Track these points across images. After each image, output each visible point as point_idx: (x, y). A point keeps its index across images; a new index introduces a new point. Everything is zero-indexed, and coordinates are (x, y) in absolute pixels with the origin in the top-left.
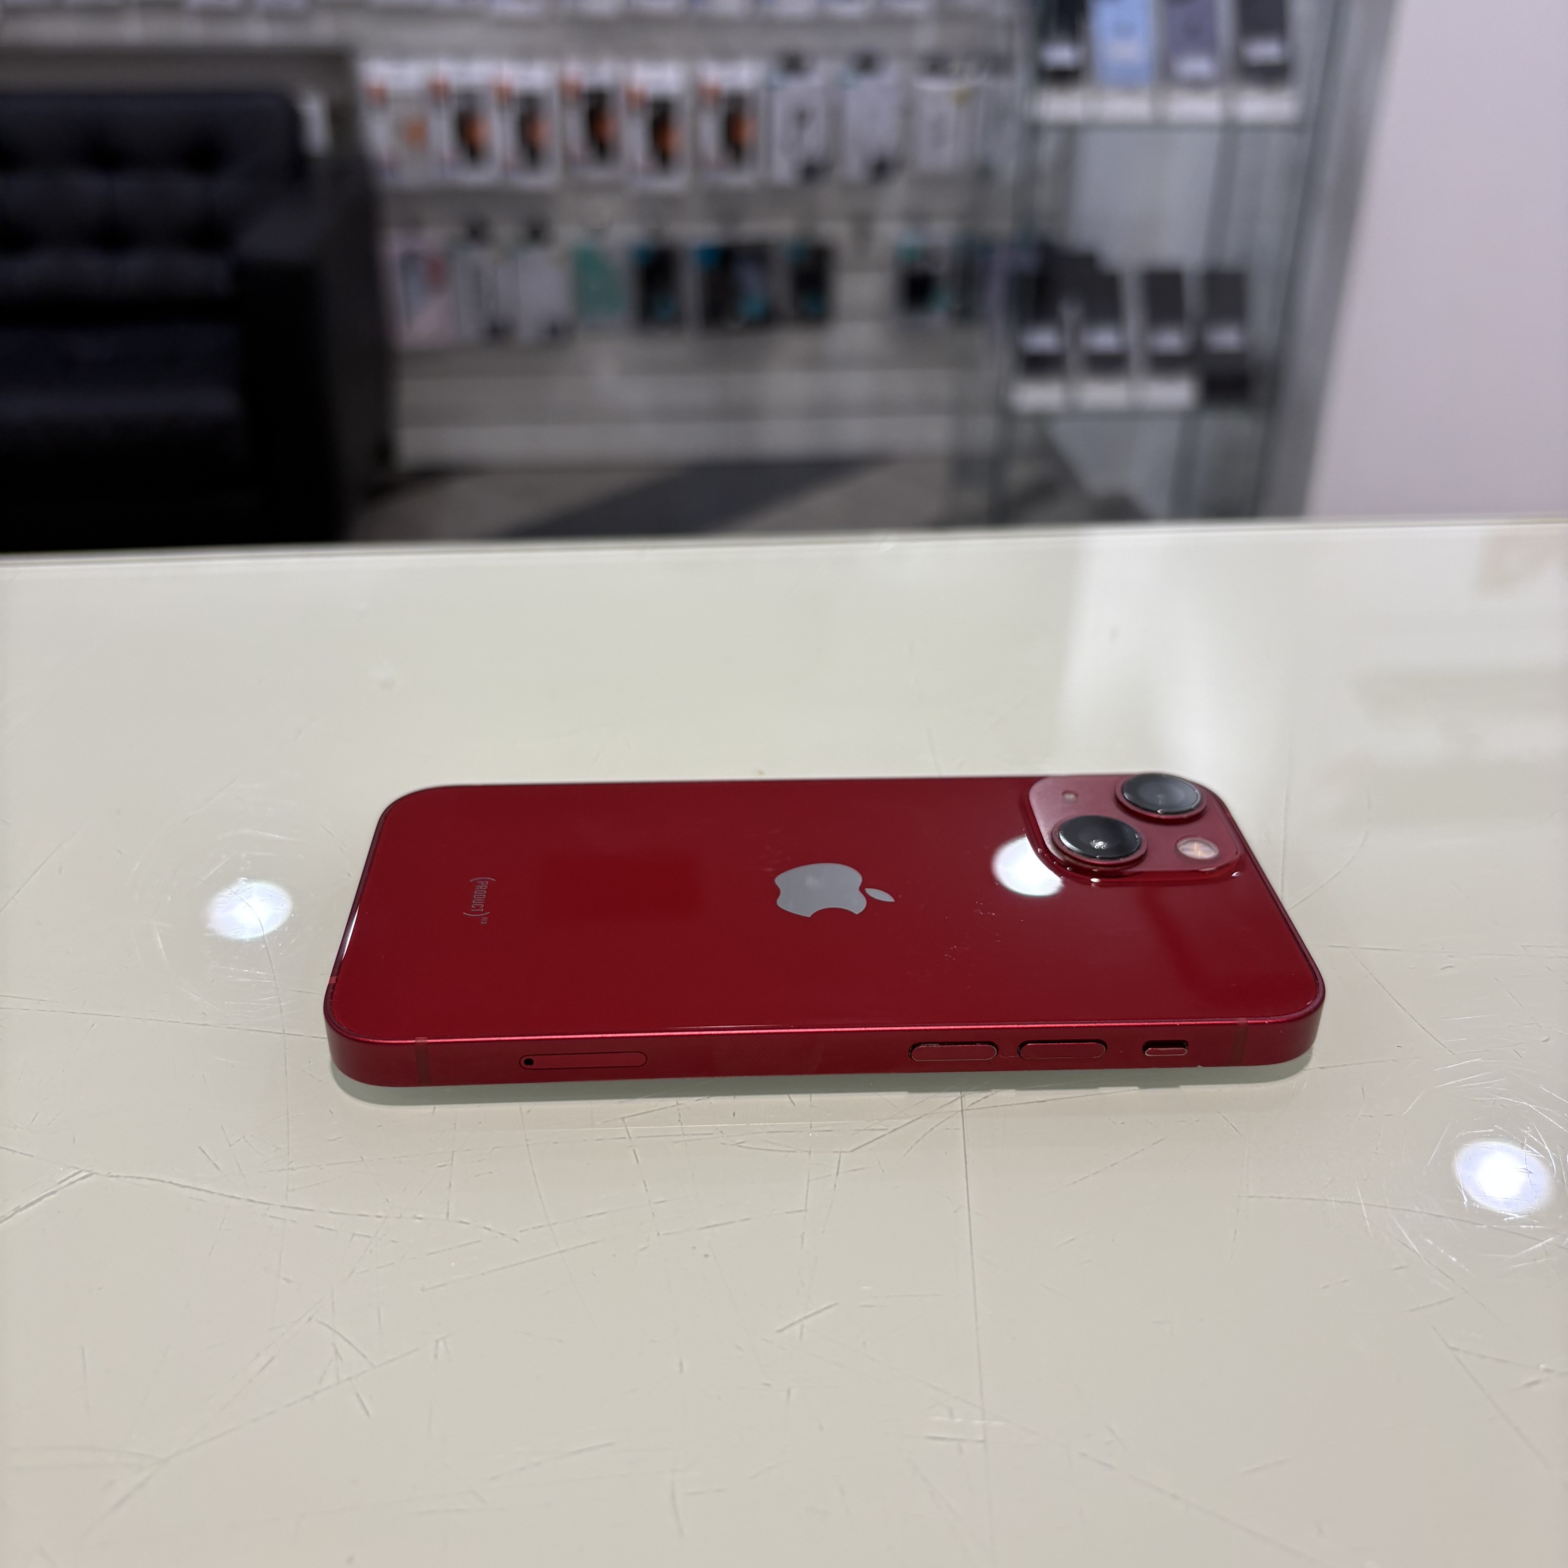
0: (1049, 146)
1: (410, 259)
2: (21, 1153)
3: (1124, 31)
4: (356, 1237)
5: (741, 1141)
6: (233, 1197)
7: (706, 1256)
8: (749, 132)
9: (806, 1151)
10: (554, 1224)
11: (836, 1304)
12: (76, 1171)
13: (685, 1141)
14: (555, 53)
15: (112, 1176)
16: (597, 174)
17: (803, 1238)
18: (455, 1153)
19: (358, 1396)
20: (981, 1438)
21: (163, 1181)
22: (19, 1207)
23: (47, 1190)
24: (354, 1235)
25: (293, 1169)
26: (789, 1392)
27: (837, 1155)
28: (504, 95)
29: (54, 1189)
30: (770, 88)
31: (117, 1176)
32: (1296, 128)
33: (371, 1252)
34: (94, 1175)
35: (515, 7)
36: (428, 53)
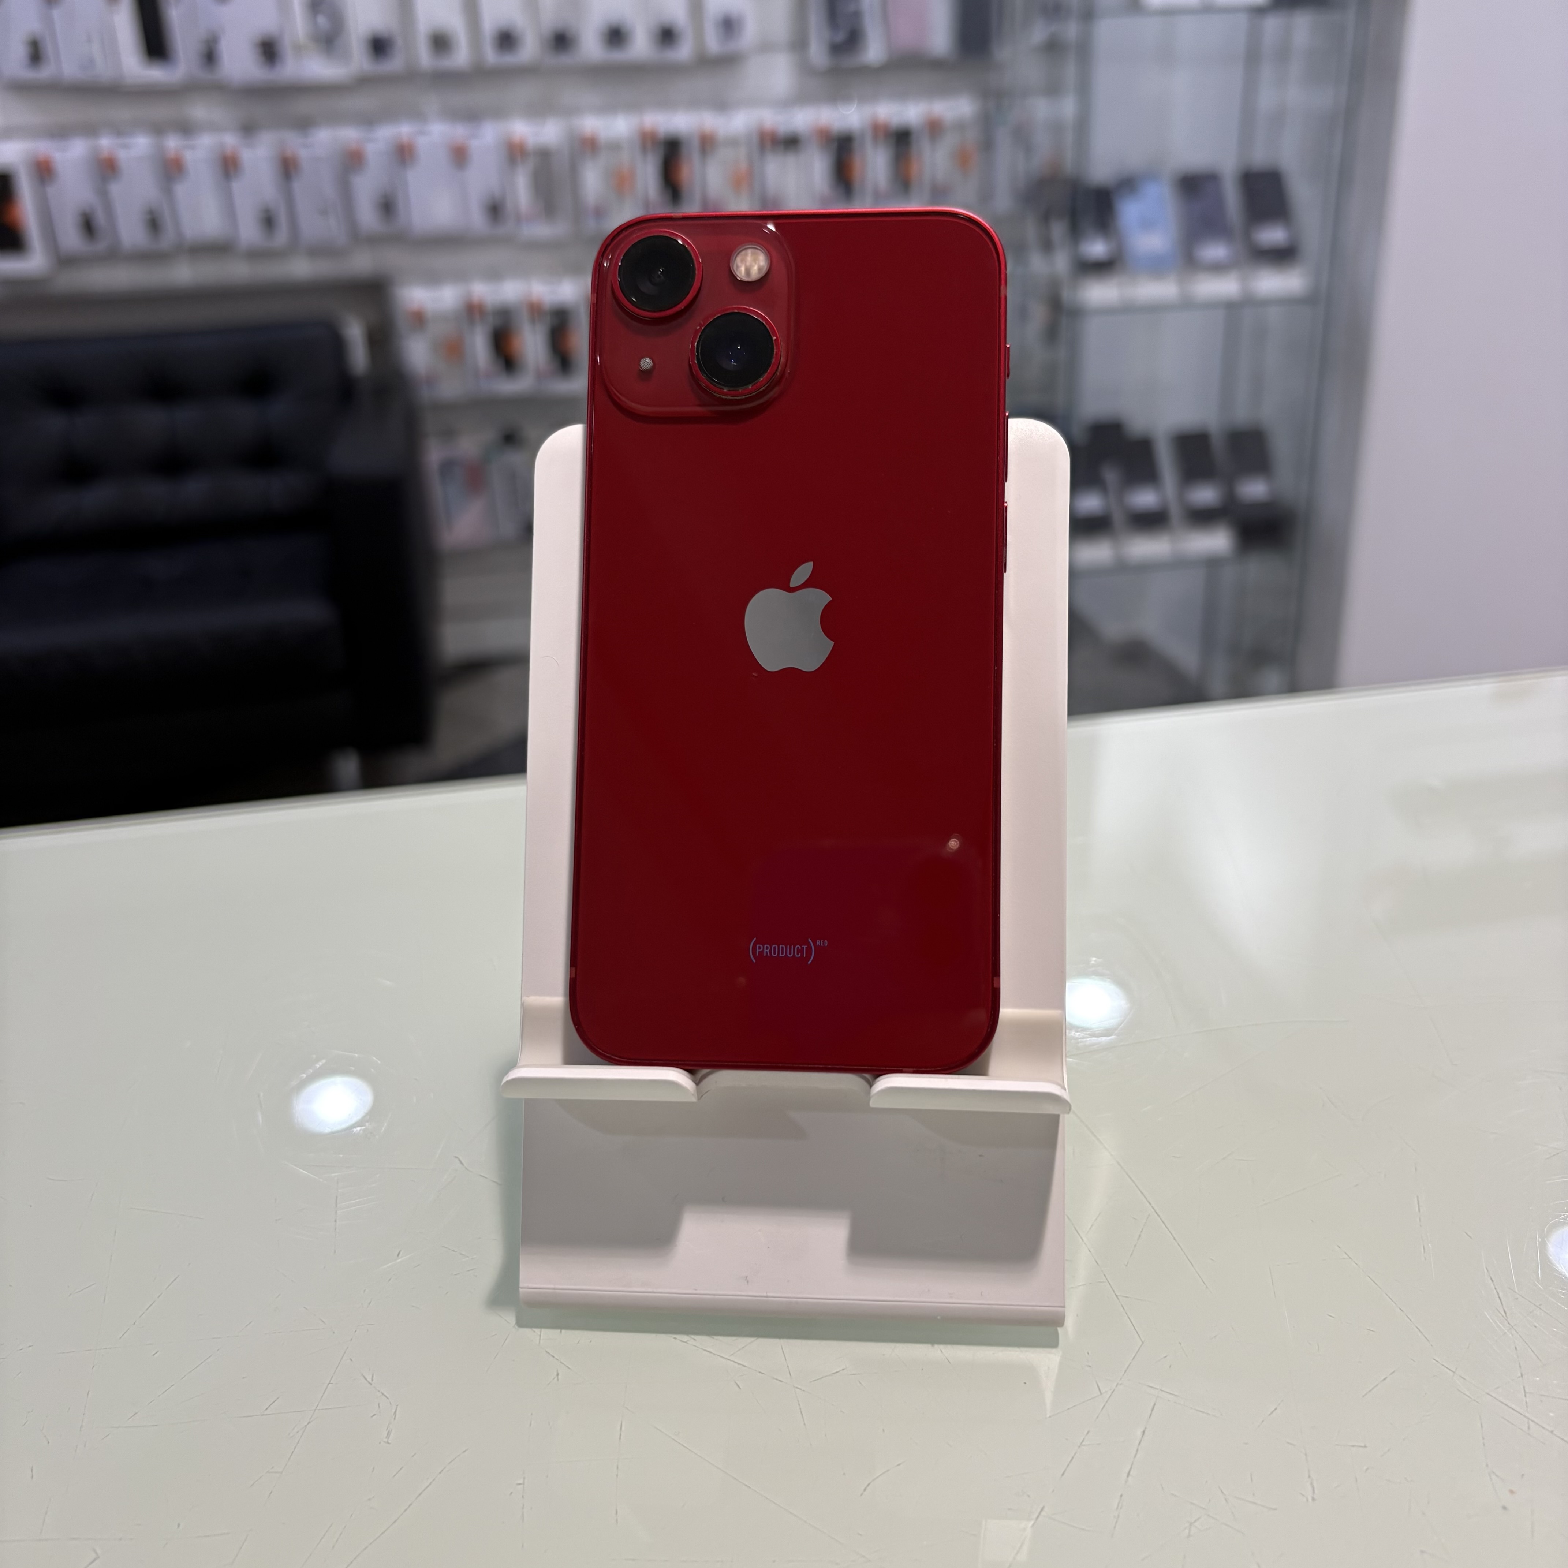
3: (1151, 224)
14: (580, 269)
28: (536, 312)
32: (1308, 300)
35: (541, 230)
36: (460, 276)
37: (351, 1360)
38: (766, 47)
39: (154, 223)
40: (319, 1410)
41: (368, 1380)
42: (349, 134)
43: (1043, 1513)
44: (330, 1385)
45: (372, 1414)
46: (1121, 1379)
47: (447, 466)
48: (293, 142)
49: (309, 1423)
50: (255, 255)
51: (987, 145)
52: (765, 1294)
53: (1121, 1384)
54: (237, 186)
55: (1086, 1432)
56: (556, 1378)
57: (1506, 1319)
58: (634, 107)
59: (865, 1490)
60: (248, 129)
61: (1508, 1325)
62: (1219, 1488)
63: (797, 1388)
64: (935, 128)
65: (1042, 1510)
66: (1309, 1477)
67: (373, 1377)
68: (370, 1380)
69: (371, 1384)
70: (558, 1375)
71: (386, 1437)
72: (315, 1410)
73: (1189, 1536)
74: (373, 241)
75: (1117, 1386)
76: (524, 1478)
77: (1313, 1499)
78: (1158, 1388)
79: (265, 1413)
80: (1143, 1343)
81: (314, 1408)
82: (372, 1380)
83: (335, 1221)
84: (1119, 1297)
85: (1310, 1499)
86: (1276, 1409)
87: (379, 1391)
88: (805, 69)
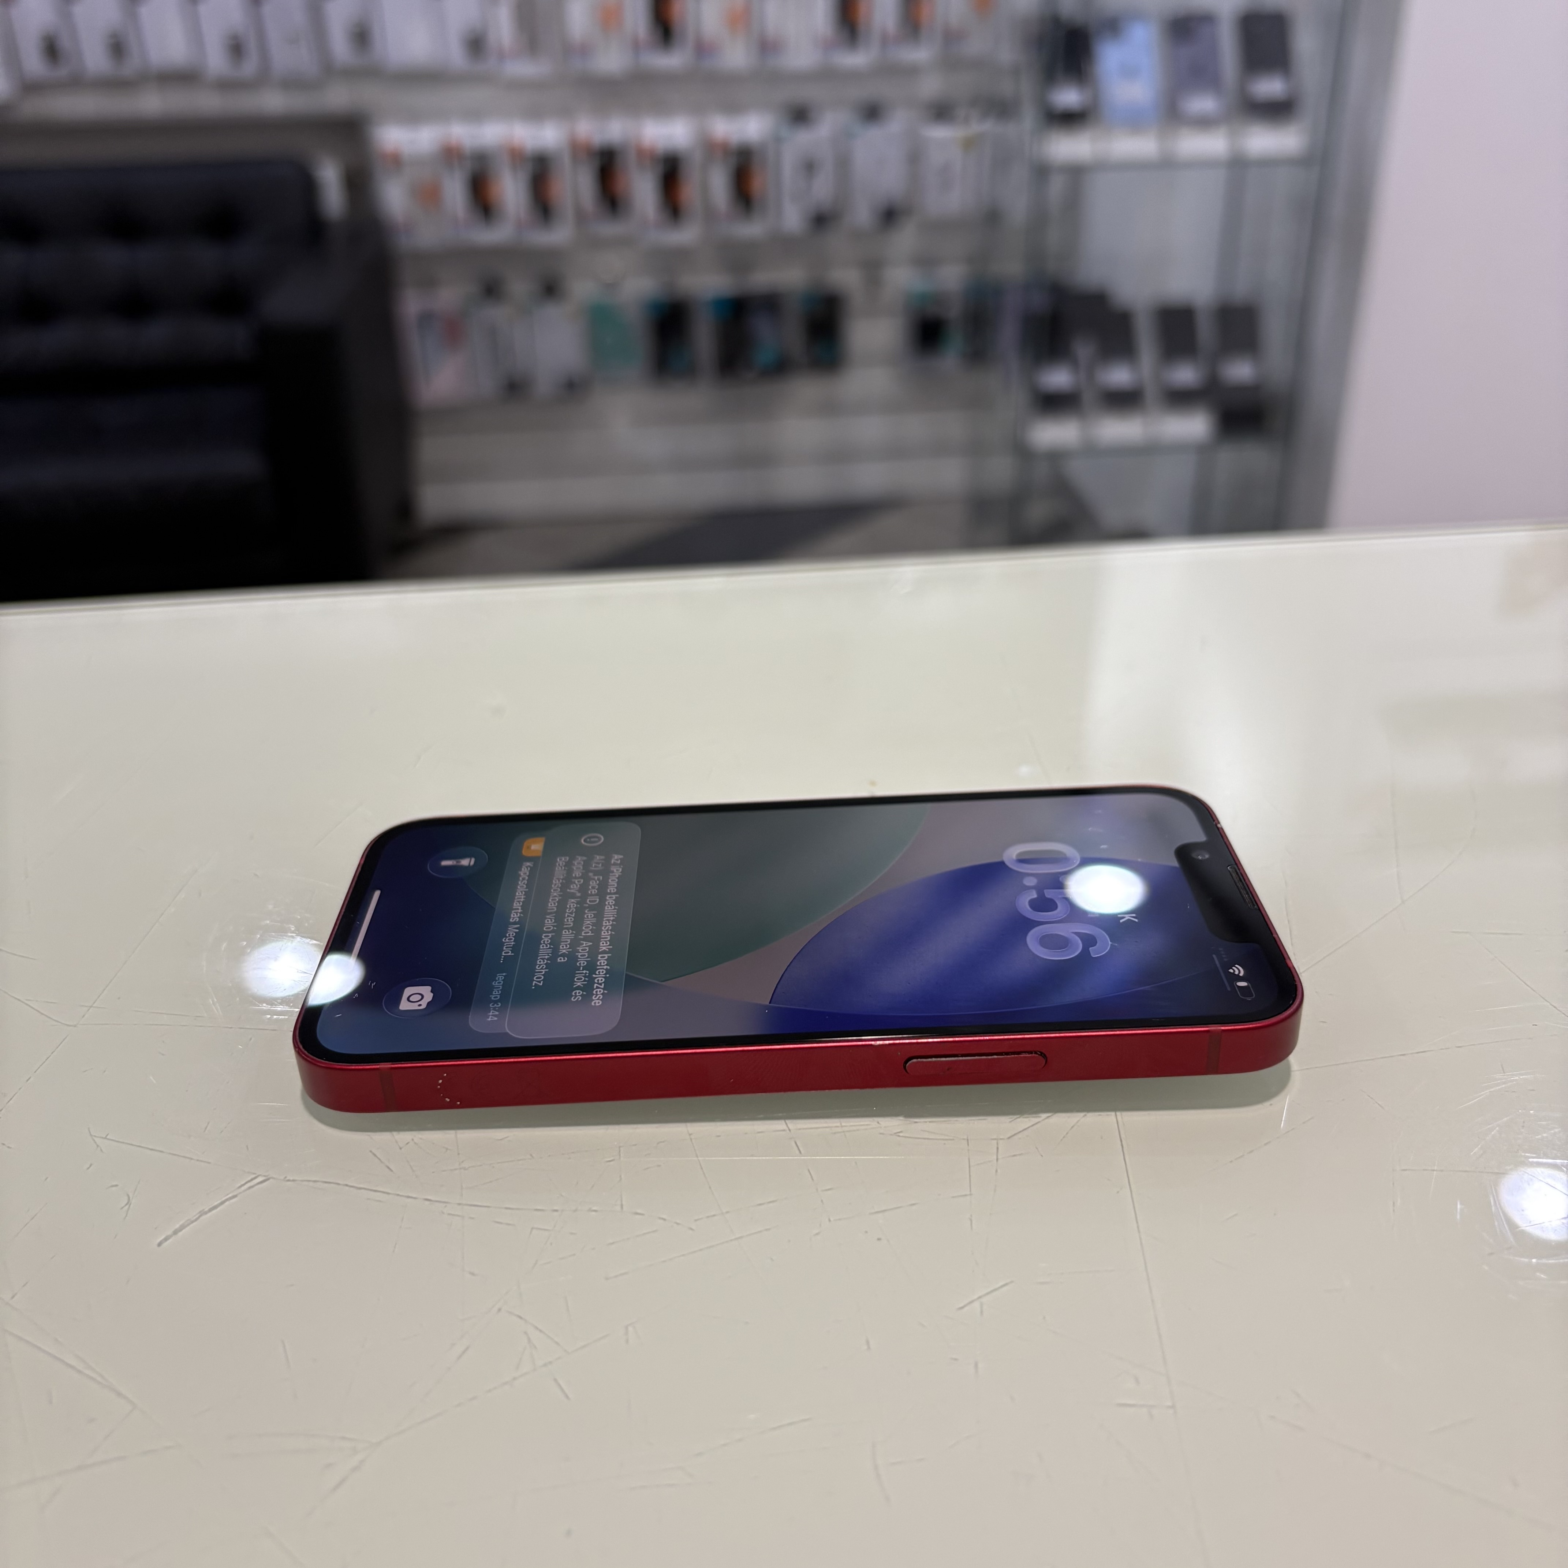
0: (1057, 186)
1: (426, 318)
2: (198, 1160)
3: (1129, 72)
4: (534, 1231)
5: (899, 1131)
6: (409, 1197)
7: (879, 1239)
8: (757, 184)
9: (964, 1139)
10: (727, 1212)
11: (1012, 1282)
12: (254, 1176)
13: (844, 1132)
14: (564, 113)
15: (289, 1180)
16: (610, 229)
17: (971, 1220)
18: (621, 1149)
19: (555, 1380)
20: (1169, 1404)
21: (338, 1184)
22: (203, 1210)
23: (227, 1195)
24: (533, 1228)
25: (465, 1169)
26: (976, 1365)
27: (995, 1142)
28: (516, 156)
29: (235, 1193)
30: (778, 140)
31: (293, 1181)
32: (1303, 161)
33: (551, 1244)
34: (271, 1180)
35: (524, 68)
36: (440, 116)
39: (117, 48)
50: (225, 85)
54: (204, 10)
74: (347, 74)
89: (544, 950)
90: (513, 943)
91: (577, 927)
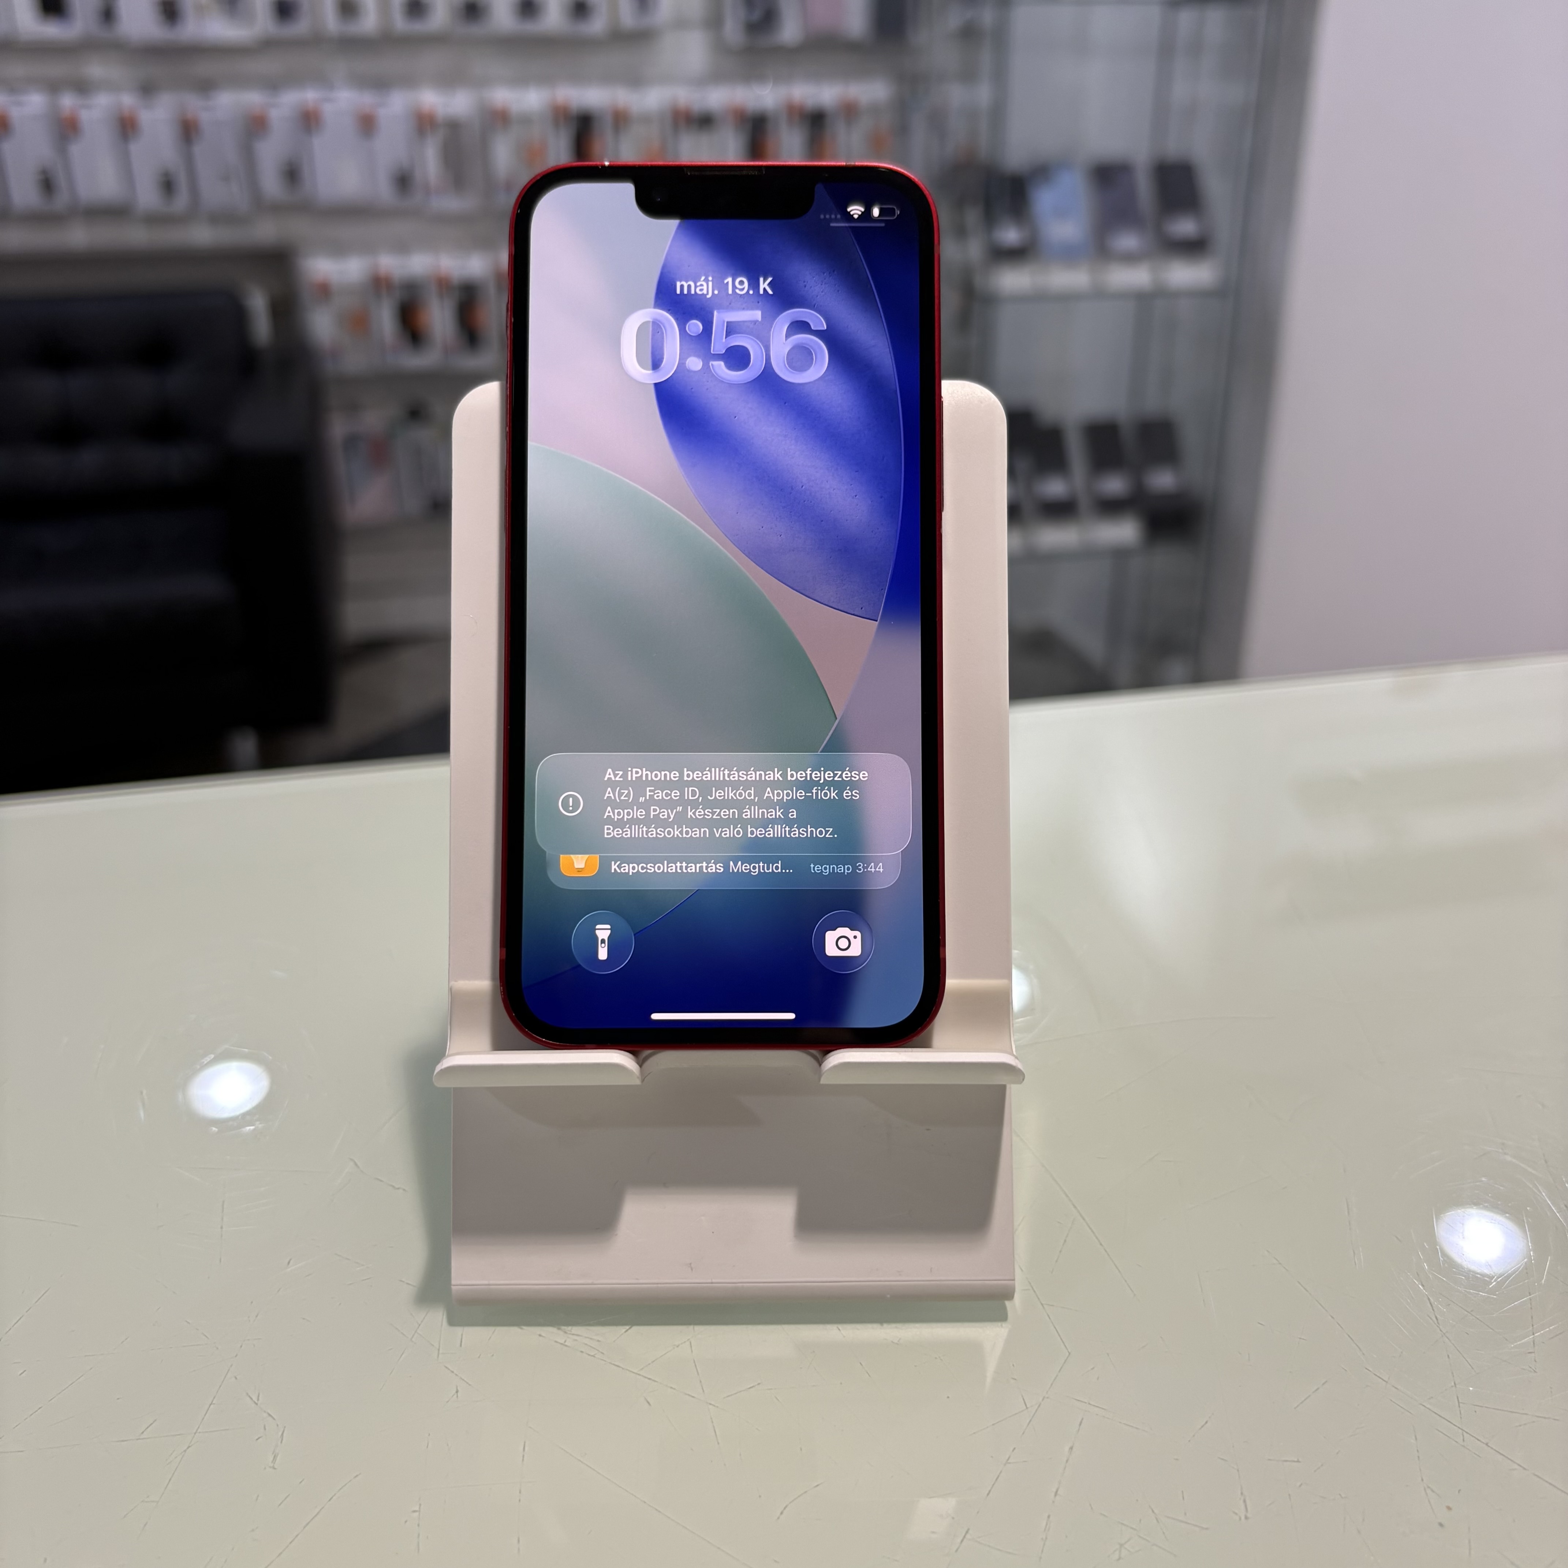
3: (1063, 212)
28: (443, 285)
32: (1218, 293)
35: (451, 203)
36: (367, 248)
37: (236, 1378)
38: (681, 24)
39: (47, 184)
40: (200, 1433)
41: (254, 1399)
42: (253, 99)
43: (968, 1536)
44: (212, 1406)
45: (257, 1438)
46: (1047, 1392)
47: (351, 441)
48: (193, 103)
49: (189, 1447)
50: (153, 219)
51: (902, 129)
52: (709, 1281)
53: (1048, 1398)
54: (135, 148)
55: (1012, 1449)
56: (455, 1396)
57: (1438, 1326)
58: (545, 80)
59: (782, 1513)
60: (147, 90)
61: (1440, 1332)
62: (1150, 1506)
63: (710, 1404)
64: (850, 111)
65: (967, 1532)
66: (1242, 1494)
67: (259, 1396)
68: (255, 1399)
69: (257, 1404)
70: (457, 1392)
71: (272, 1462)
72: (195, 1433)
73: (1119, 1558)
74: (277, 209)
75: (1043, 1399)
76: (420, 1505)
77: (1246, 1518)
78: (1086, 1401)
79: (141, 1437)
80: (1069, 1353)
81: (195, 1431)
82: (258, 1400)
83: (222, 1228)
84: (1045, 1306)
85: (1243, 1518)
86: (1206, 1422)
87: (265, 1412)
88: (720, 47)
89: (776, 831)
90: (761, 864)
91: (740, 805)
